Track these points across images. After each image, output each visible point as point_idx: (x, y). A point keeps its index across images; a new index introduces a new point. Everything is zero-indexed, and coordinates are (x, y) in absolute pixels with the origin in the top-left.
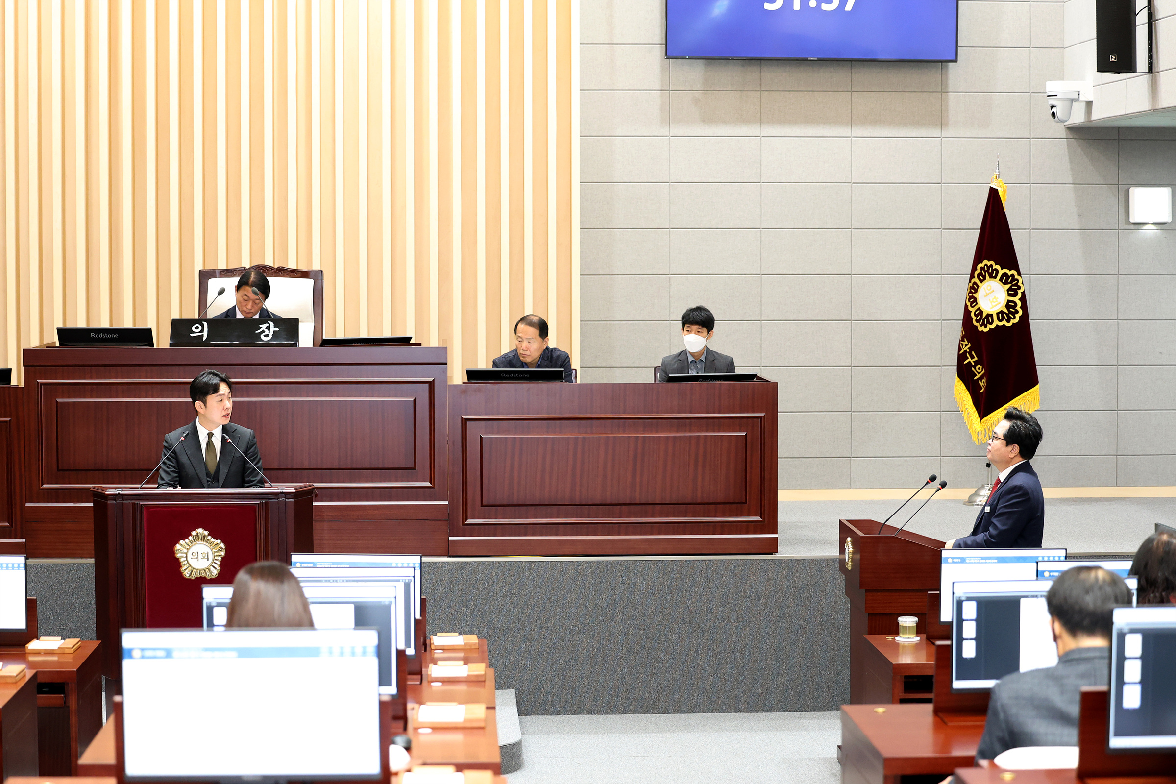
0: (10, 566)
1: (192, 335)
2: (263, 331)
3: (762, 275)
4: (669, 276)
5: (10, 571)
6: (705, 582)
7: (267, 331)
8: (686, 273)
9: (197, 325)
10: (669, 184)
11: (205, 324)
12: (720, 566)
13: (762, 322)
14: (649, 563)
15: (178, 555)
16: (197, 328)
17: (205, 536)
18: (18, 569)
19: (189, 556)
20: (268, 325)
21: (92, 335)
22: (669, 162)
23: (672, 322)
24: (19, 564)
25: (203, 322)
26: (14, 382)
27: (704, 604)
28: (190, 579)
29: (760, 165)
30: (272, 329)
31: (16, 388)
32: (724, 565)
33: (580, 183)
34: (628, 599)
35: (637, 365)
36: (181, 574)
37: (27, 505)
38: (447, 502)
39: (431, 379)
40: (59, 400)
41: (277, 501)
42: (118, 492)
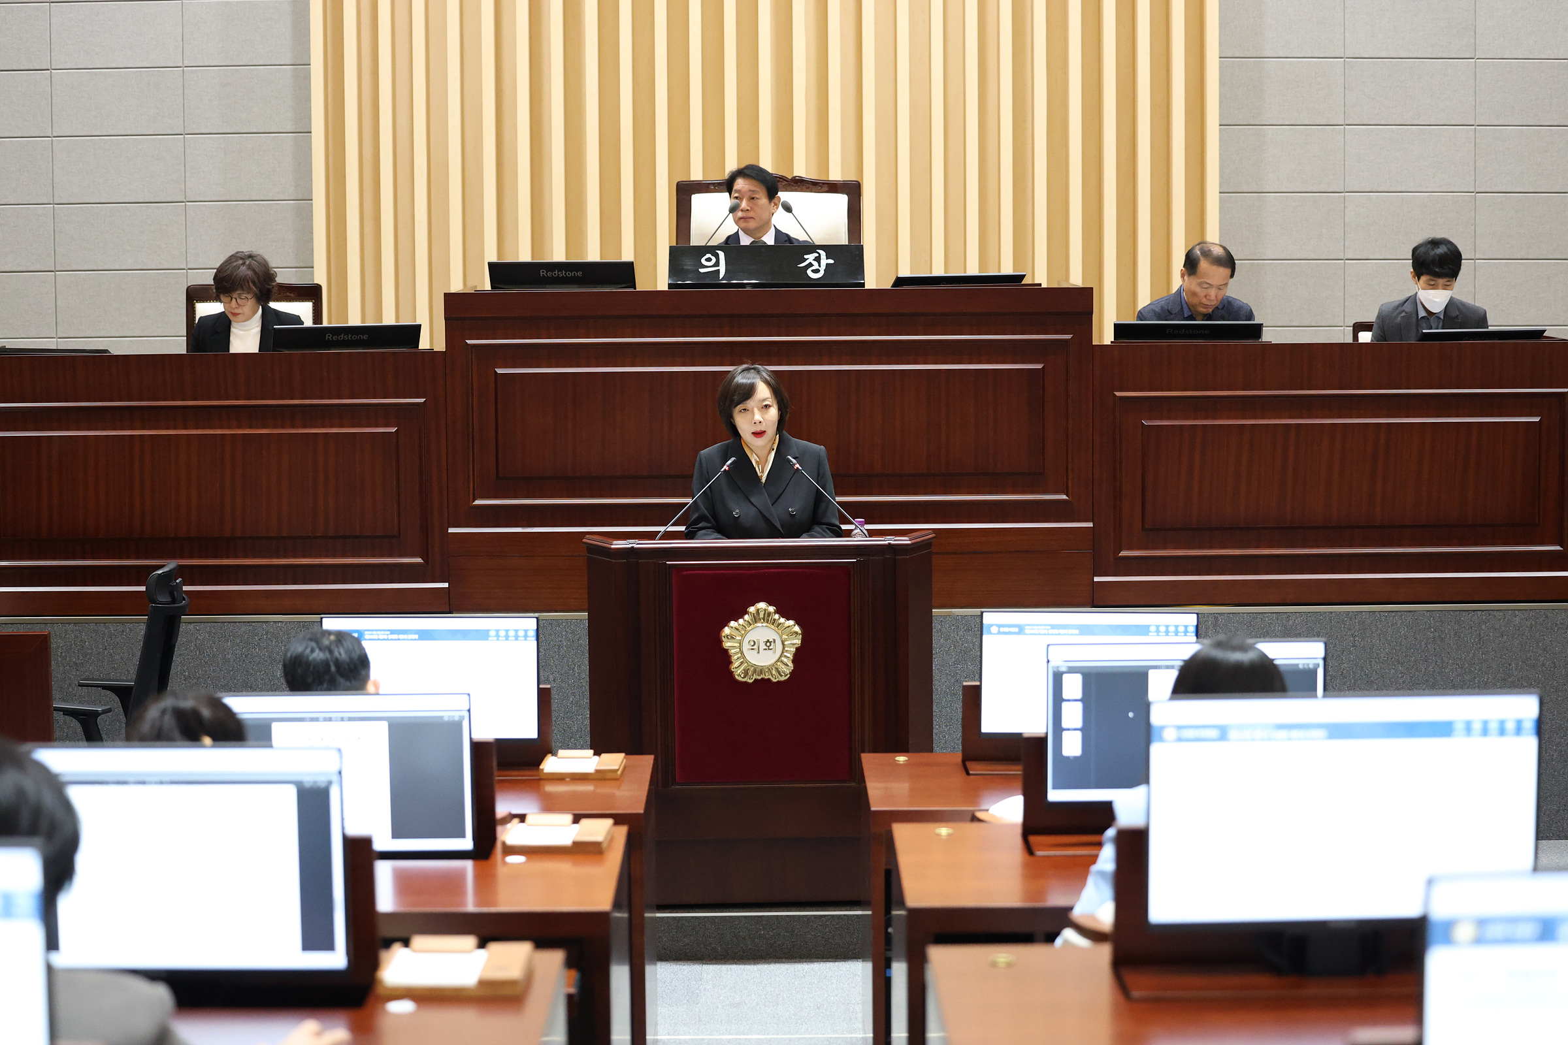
0: (512, 633)
1: (702, 270)
2: (810, 265)
3: (1477, 193)
4: (1343, 194)
5: (512, 643)
6: (1476, 645)
7: (815, 263)
8: (1368, 190)
9: (708, 256)
10: (1343, 60)
11: (721, 254)
12: (1500, 620)
13: (1477, 261)
14: (1394, 616)
15: (727, 644)
16: (709, 260)
17: (769, 614)
18: (526, 639)
19: (746, 647)
20: (817, 255)
21: (543, 273)
22: (1343, 28)
23: (1346, 261)
24: (526, 631)
25: (717, 251)
26: (424, 344)
27: (1475, 678)
28: (746, 683)
29: (1473, 33)
30: (825, 261)
31: (430, 353)
32: (1505, 618)
33: (1218, 59)
34: (1362, 670)
35: (1297, 325)
36: (731, 674)
37: (451, 530)
38: (1090, 525)
39: (1068, 337)
40: (499, 371)
41: (882, 558)
42: (630, 546)
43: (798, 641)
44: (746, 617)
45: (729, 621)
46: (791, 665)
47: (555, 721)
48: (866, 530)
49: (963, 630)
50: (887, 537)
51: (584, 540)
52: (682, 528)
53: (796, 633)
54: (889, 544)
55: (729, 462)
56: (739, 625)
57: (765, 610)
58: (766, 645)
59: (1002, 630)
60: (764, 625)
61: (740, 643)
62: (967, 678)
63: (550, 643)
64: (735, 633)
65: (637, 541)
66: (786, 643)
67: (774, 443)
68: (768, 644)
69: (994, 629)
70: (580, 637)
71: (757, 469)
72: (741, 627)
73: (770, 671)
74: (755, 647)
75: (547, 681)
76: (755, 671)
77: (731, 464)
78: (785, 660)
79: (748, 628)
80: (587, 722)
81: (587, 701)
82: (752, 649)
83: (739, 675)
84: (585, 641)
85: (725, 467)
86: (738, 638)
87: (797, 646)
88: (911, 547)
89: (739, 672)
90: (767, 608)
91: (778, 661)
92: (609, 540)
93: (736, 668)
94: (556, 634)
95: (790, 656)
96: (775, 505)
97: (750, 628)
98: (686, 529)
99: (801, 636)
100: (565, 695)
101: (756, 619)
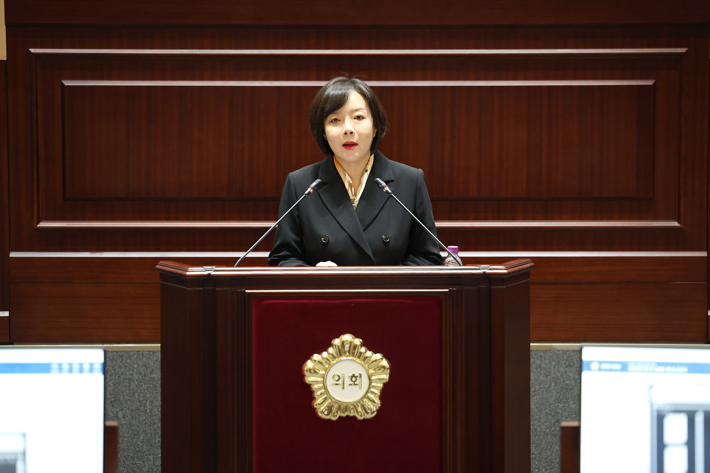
5: (76, 377)
15: (310, 379)
17: (355, 347)
19: (330, 382)
28: (329, 421)
36: (314, 411)
37: (13, 255)
38: (704, 254)
39: (683, 50)
40: (67, 83)
41: (477, 288)
42: (206, 273)
43: (385, 376)
44: (331, 350)
45: (312, 354)
46: (378, 401)
47: (124, 461)
48: (461, 258)
49: (564, 366)
50: (482, 266)
51: (158, 266)
52: (266, 254)
53: (384, 367)
54: (484, 273)
55: (314, 184)
56: (323, 358)
57: (351, 343)
58: (351, 380)
59: (604, 366)
60: (350, 358)
61: (324, 377)
62: (567, 418)
63: (120, 377)
64: (318, 367)
65: (214, 267)
66: (373, 378)
67: (367, 164)
68: (354, 379)
69: (595, 366)
70: (153, 370)
71: (350, 192)
72: (325, 360)
73: (355, 408)
74: (340, 382)
75: (116, 417)
76: (339, 408)
77: (316, 186)
78: (372, 396)
79: (332, 362)
80: (159, 462)
81: (158, 439)
82: (337, 384)
83: (322, 412)
84: (157, 375)
85: (309, 190)
86: (322, 372)
87: (385, 381)
88: (507, 276)
89: (322, 408)
90: (352, 340)
91: (364, 397)
92: (184, 267)
93: (319, 404)
94: (126, 366)
95: (377, 392)
96: (366, 231)
97: (335, 362)
98: (270, 255)
99: (388, 371)
100: (136, 433)
101: (341, 352)
